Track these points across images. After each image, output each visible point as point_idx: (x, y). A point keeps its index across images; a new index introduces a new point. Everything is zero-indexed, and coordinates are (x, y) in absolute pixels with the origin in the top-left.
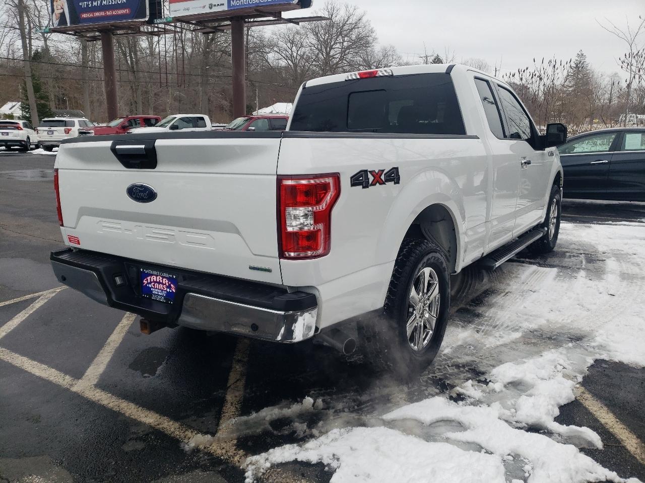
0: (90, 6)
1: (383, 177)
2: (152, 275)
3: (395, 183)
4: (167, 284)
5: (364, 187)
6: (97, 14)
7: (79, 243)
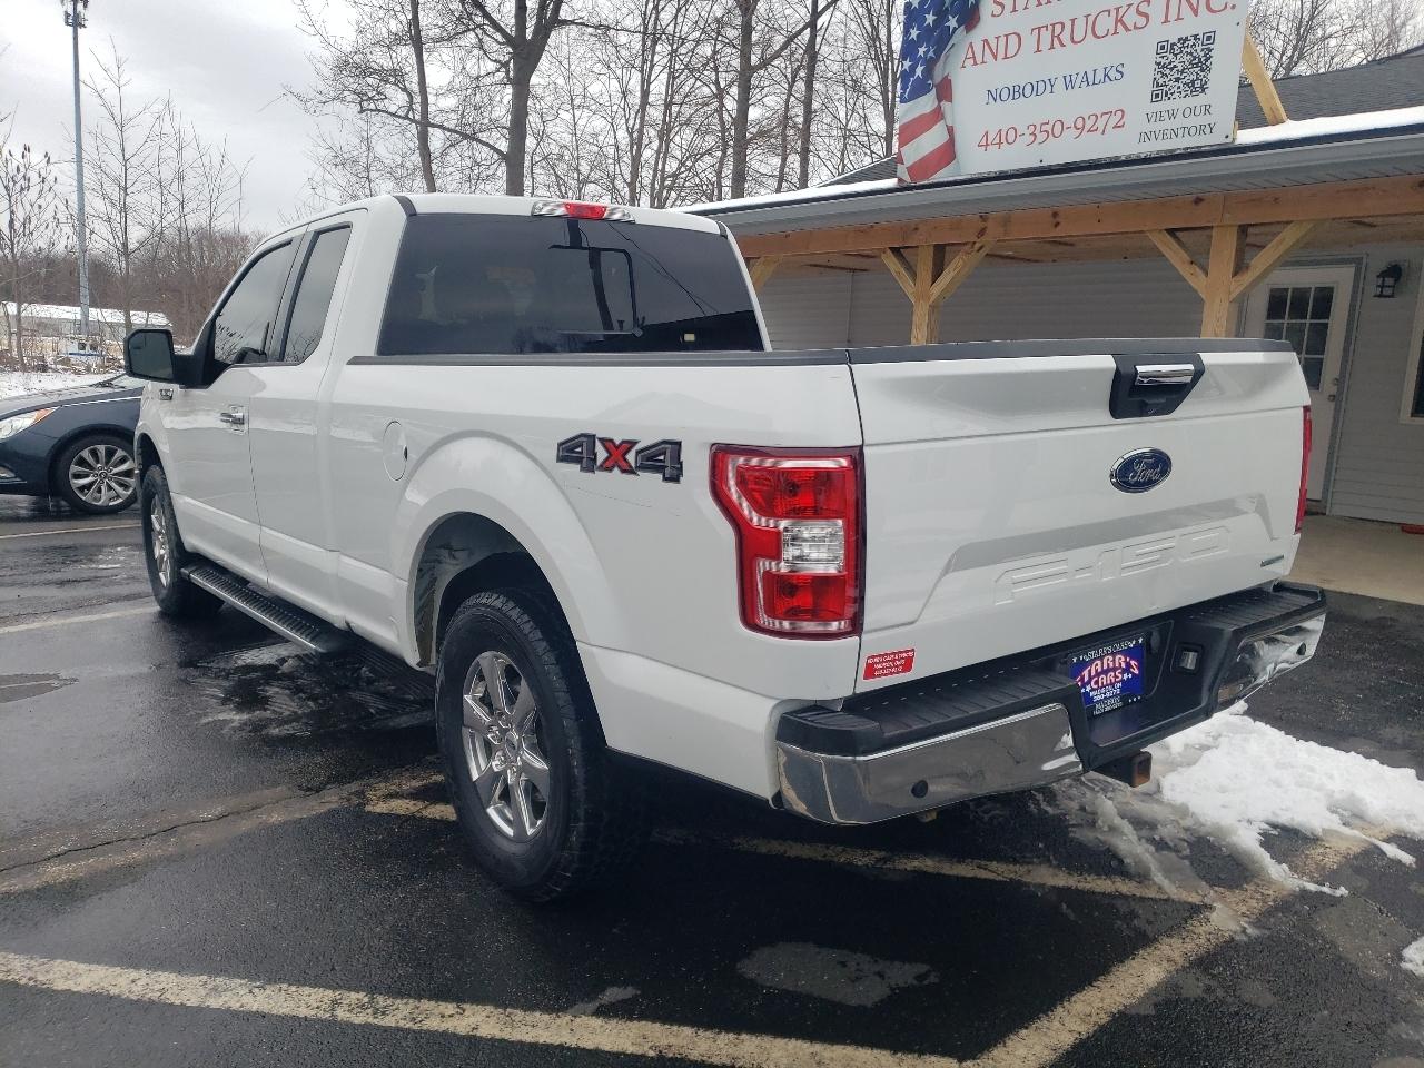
4: (1123, 665)
7: (907, 667)
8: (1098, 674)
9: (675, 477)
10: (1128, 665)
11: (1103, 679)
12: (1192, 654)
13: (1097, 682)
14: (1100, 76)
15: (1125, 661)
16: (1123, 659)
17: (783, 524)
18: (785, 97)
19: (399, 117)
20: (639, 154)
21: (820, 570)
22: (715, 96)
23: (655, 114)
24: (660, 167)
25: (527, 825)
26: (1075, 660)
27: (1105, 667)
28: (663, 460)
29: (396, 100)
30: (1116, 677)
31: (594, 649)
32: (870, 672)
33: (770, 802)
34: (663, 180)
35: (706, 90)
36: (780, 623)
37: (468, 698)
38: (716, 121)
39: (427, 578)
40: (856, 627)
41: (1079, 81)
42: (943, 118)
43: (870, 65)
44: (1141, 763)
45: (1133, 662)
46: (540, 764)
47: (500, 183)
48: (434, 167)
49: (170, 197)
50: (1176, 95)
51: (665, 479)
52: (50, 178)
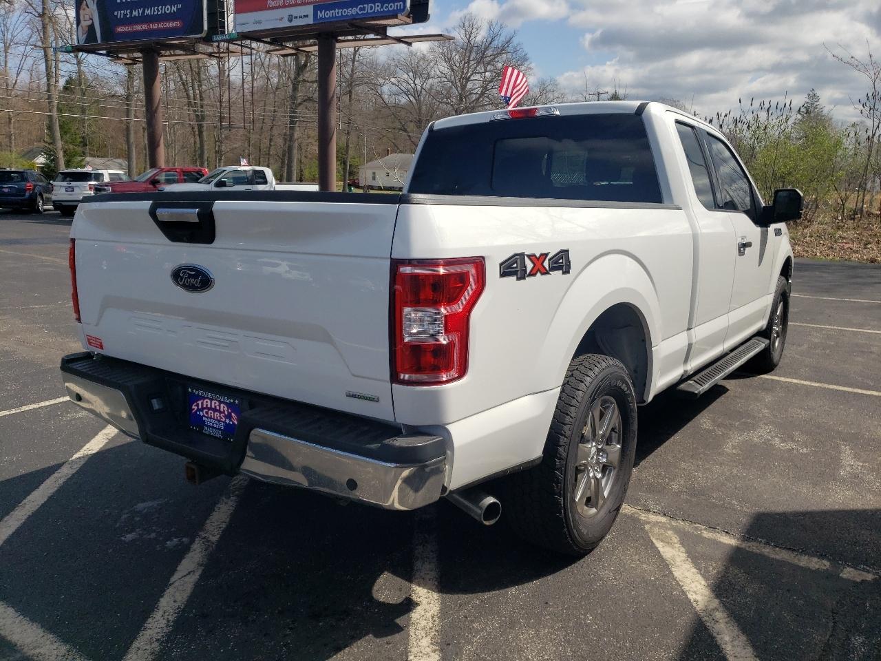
0: (128, 16)
1: (546, 264)
2: (204, 398)
3: (564, 273)
4: (226, 413)
5: (518, 279)
6: (137, 28)
7: (101, 347)
8: (208, 408)
10: (230, 414)
11: (212, 414)
13: (207, 413)
16: (226, 409)
26: (190, 390)
27: (213, 407)
30: (221, 417)
32: (89, 342)
45: (233, 415)
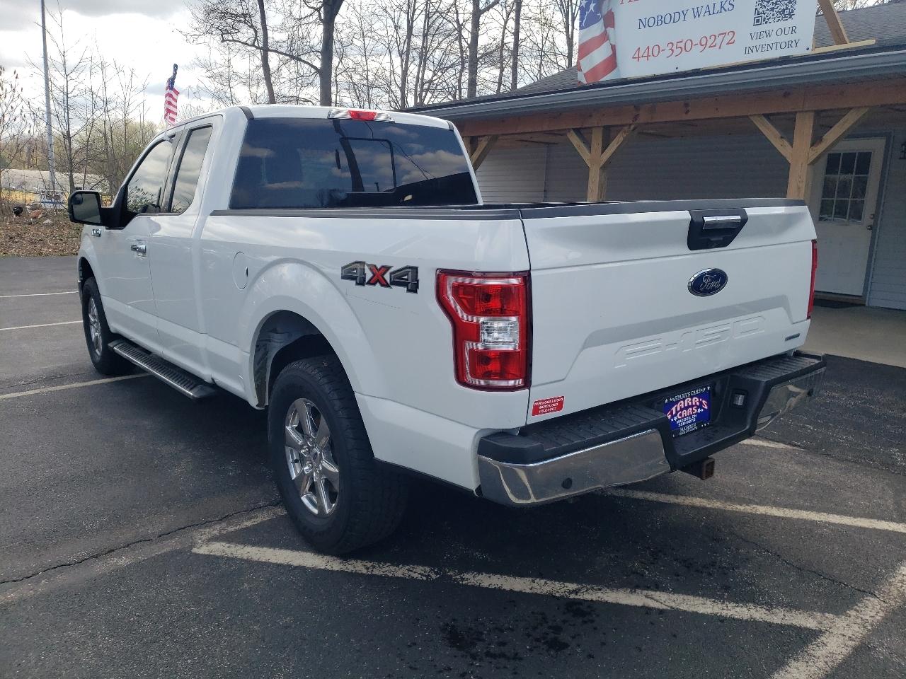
8: (681, 410)
9: (414, 288)
10: (701, 403)
11: (685, 413)
12: (741, 396)
13: (681, 415)
14: (718, 7)
15: (699, 401)
16: (698, 400)
17: (482, 319)
18: (502, 30)
19: (248, 45)
20: (407, 69)
21: (504, 348)
22: (456, 29)
23: (417, 42)
24: (420, 76)
25: (326, 507)
26: (666, 401)
27: (686, 405)
28: (407, 279)
29: (246, 33)
30: (693, 411)
31: (366, 397)
32: (536, 411)
33: (475, 492)
34: (423, 84)
35: (450, 26)
36: (479, 382)
37: (288, 428)
38: (456, 46)
39: (262, 351)
40: (527, 384)
41: (703, 11)
42: (608, 39)
43: (557, 8)
44: (708, 465)
45: (704, 402)
46: (333, 469)
47: (315, 89)
48: (273, 79)
49: (98, 99)
50: (770, 20)
51: (408, 291)
52: (18, 89)
